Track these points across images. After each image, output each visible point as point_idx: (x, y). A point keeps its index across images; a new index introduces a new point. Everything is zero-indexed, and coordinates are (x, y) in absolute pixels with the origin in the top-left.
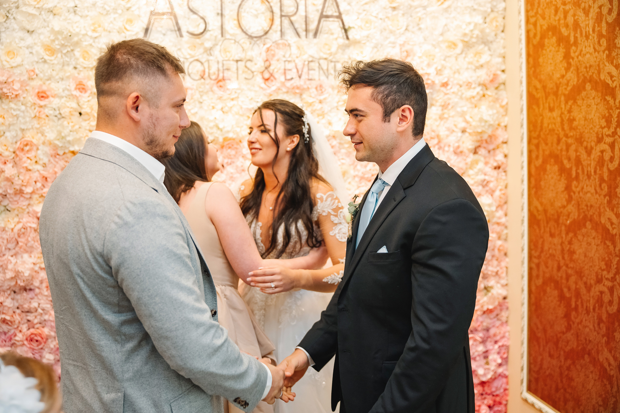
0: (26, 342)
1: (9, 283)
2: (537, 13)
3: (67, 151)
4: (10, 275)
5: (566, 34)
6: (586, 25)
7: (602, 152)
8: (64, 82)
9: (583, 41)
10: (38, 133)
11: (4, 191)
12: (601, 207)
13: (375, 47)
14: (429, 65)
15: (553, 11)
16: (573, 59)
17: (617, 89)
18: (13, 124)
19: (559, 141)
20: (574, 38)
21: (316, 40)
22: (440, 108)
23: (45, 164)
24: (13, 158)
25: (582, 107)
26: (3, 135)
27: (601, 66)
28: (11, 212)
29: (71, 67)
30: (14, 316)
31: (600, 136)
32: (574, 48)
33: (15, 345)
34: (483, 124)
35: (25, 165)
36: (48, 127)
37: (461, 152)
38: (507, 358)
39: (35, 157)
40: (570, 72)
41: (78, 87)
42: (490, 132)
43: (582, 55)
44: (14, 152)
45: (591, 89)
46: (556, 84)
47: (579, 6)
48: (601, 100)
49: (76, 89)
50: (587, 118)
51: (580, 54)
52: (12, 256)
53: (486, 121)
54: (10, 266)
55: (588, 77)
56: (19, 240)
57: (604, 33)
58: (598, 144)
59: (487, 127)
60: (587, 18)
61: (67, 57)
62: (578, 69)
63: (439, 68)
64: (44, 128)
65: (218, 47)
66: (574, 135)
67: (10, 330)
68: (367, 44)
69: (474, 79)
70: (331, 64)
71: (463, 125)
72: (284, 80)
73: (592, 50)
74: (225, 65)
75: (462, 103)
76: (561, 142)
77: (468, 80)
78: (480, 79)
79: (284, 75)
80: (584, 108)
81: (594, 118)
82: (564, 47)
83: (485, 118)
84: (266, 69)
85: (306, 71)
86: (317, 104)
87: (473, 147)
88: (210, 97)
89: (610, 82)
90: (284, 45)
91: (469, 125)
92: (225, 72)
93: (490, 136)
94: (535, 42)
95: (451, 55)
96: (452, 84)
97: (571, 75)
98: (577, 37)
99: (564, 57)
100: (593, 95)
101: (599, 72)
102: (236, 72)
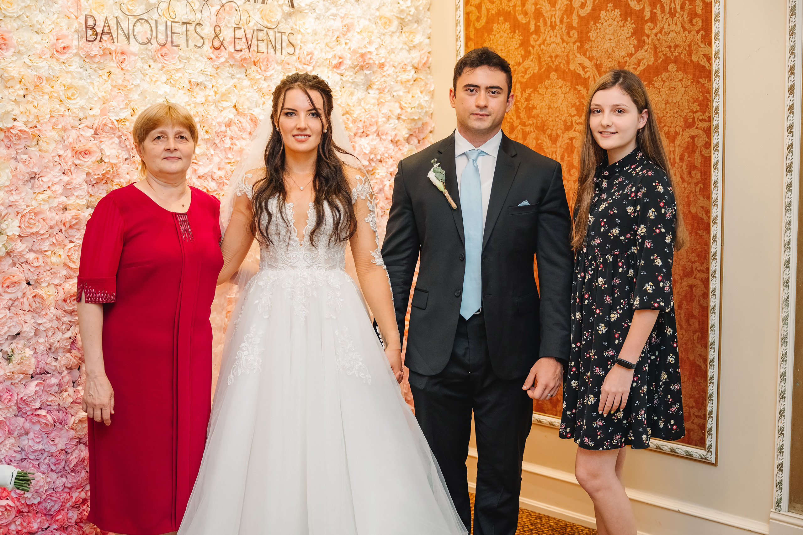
5: (524, 22)
6: (552, 16)
7: (571, 139)
9: (547, 30)
13: (317, 18)
14: (370, 43)
16: (533, 47)
17: (590, 79)
20: (535, 27)
21: (262, 7)
22: (377, 92)
25: (545, 96)
27: (571, 57)
31: (569, 124)
32: (534, 36)
34: (420, 111)
37: (398, 141)
40: (529, 60)
42: (424, 120)
43: (545, 45)
45: (557, 79)
48: (570, 89)
50: (552, 106)
51: (543, 43)
53: (423, 108)
55: (553, 67)
57: (575, 24)
58: (566, 132)
59: (423, 114)
60: (553, 9)
62: (540, 58)
63: (376, 47)
66: (533, 123)
68: (310, 14)
69: (409, 60)
70: (278, 35)
71: (399, 111)
72: (233, 50)
73: (559, 40)
74: (174, 28)
75: (398, 87)
76: (516, 130)
77: (403, 62)
78: (414, 62)
79: (233, 44)
80: (547, 96)
81: (561, 106)
82: (521, 35)
83: (423, 104)
84: (217, 36)
85: (254, 41)
86: (262, 82)
87: (407, 135)
88: (152, 67)
89: (582, 73)
90: (231, 8)
91: (404, 111)
92: (175, 37)
93: (423, 124)
94: (478, 25)
95: (386, 32)
96: (388, 65)
97: (531, 63)
98: (539, 26)
99: (521, 45)
100: (560, 85)
101: (568, 63)
102: (184, 37)
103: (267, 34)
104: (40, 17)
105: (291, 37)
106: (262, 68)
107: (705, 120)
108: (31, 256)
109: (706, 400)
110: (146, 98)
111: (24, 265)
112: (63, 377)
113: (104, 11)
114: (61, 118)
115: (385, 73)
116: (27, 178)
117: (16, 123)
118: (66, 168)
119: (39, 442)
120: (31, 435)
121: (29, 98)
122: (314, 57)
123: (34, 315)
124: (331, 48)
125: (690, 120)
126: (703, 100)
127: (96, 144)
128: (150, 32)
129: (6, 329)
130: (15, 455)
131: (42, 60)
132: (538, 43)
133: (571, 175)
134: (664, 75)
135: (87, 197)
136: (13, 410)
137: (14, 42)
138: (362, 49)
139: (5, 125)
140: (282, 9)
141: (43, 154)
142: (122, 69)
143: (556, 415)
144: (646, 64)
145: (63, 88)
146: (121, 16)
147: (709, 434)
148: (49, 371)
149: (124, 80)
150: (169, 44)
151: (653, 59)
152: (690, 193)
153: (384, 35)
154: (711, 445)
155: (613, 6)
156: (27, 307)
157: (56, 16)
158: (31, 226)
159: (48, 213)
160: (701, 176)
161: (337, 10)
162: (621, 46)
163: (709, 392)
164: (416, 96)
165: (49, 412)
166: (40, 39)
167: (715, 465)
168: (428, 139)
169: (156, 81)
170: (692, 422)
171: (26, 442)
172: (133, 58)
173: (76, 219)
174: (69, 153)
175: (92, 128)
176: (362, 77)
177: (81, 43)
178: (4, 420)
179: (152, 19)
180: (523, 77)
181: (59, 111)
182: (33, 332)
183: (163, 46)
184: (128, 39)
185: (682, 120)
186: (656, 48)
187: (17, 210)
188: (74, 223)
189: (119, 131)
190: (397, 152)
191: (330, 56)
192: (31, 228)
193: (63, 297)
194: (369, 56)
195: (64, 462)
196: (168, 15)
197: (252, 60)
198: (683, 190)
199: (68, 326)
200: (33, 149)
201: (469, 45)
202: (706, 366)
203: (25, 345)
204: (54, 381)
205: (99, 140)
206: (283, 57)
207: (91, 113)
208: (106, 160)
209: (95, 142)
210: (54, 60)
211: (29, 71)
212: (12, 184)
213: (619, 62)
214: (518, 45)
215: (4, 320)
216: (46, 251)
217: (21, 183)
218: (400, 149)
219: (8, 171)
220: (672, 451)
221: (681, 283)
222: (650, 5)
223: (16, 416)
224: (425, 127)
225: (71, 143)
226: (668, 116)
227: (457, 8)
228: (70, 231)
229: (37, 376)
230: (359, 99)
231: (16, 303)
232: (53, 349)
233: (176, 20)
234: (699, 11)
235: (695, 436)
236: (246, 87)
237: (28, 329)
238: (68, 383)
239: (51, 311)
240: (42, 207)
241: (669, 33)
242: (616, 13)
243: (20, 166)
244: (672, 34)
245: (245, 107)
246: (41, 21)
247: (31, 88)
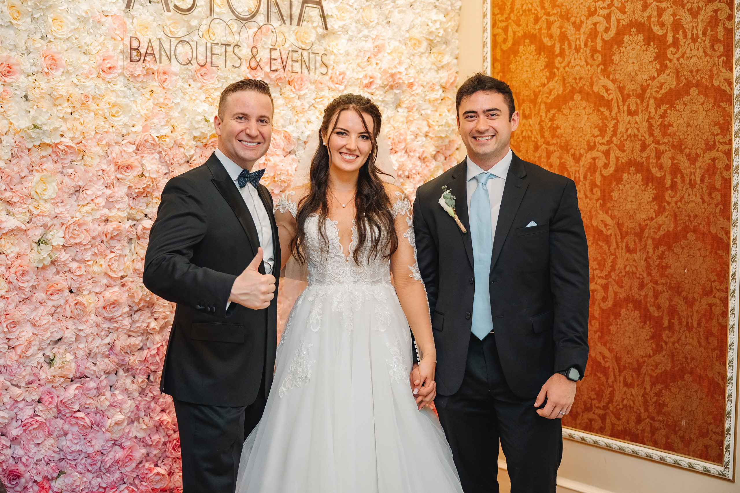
2: (508, 18)
5: (549, 44)
6: (577, 39)
7: (594, 159)
8: (32, 55)
9: (571, 53)
12: (593, 210)
13: (350, 40)
14: (400, 63)
15: (532, 20)
16: (558, 69)
17: (613, 101)
19: (537, 148)
20: (560, 50)
21: (298, 28)
22: (406, 110)
25: (569, 116)
27: (595, 79)
31: (592, 144)
32: (559, 58)
40: (554, 82)
43: (570, 67)
45: (581, 100)
46: (534, 92)
47: (568, 20)
48: (593, 110)
49: (46, 65)
50: (576, 126)
51: (568, 65)
55: (578, 88)
57: (599, 48)
58: (589, 152)
59: (450, 132)
60: (578, 32)
62: (564, 79)
63: (406, 67)
66: (557, 143)
68: (342, 35)
69: (437, 80)
70: (312, 56)
71: (426, 129)
72: (269, 71)
73: (583, 63)
74: (213, 49)
75: (426, 105)
76: (540, 149)
77: (431, 81)
78: (442, 81)
79: (269, 65)
80: (571, 117)
81: (585, 127)
82: (547, 57)
84: (254, 57)
85: (289, 62)
86: (296, 100)
87: (434, 153)
88: (192, 86)
89: (605, 95)
90: (268, 30)
91: (431, 129)
92: (213, 58)
93: (450, 142)
94: (505, 47)
95: (415, 53)
96: (417, 84)
97: (555, 84)
98: (564, 49)
99: (546, 67)
100: (584, 106)
101: (592, 85)
102: (223, 57)
103: (302, 55)
104: (88, 39)
105: (325, 57)
106: (297, 87)
107: (725, 143)
108: (74, 265)
109: (724, 417)
110: (186, 115)
111: (67, 274)
112: (101, 381)
113: (148, 33)
114: (105, 135)
115: (413, 93)
116: (72, 191)
117: (63, 139)
118: (109, 182)
119: (77, 443)
120: (70, 436)
121: (76, 115)
122: (346, 77)
123: (76, 321)
124: (362, 68)
125: (711, 143)
126: (724, 124)
127: (137, 159)
128: (190, 53)
129: (49, 334)
130: (54, 455)
131: (88, 79)
132: (563, 65)
133: (593, 194)
134: (686, 99)
135: (128, 210)
136: (53, 412)
137: (63, 62)
138: (392, 69)
139: (53, 141)
140: (316, 31)
141: (88, 169)
142: (164, 88)
143: (575, 428)
144: (668, 87)
145: (108, 106)
146: (164, 38)
147: (726, 451)
148: (88, 376)
149: (166, 98)
150: (208, 65)
151: (675, 83)
152: (710, 214)
153: (413, 55)
154: (728, 462)
155: (637, 31)
156: (69, 314)
157: (103, 38)
158: (75, 236)
159: (91, 224)
160: (721, 198)
161: (369, 32)
162: (644, 69)
163: (727, 409)
164: (444, 115)
165: (87, 414)
166: (87, 60)
167: (733, 481)
168: (455, 156)
169: (195, 100)
170: (710, 439)
171: (64, 443)
172: (174, 78)
173: (117, 230)
174: (112, 168)
175: (134, 144)
176: (392, 96)
177: (125, 63)
178: (44, 421)
179: (193, 41)
180: (548, 98)
181: (103, 127)
182: (74, 337)
183: (203, 66)
184: (170, 60)
185: (703, 142)
186: (678, 72)
187: (62, 221)
188: (115, 234)
189: (160, 147)
190: (424, 168)
191: (361, 76)
192: (75, 238)
193: (103, 305)
194: (398, 76)
195: (100, 463)
196: (207, 37)
197: (287, 79)
198: (703, 210)
199: (107, 333)
200: (78, 163)
201: (495, 65)
202: (725, 383)
203: (66, 350)
204: (92, 384)
205: (140, 155)
206: (316, 76)
207: (134, 129)
208: (147, 175)
209: (137, 157)
210: (100, 79)
211: (77, 90)
212: (58, 197)
213: (642, 85)
214: (543, 67)
215: (47, 326)
216: (88, 261)
217: (66, 195)
218: (427, 166)
219: (54, 184)
220: (689, 467)
221: (700, 302)
222: (673, 30)
223: (56, 417)
224: (452, 145)
225: (114, 158)
226: (689, 138)
227: (484, 30)
228: (111, 241)
229: (77, 380)
230: (388, 117)
231: (59, 310)
232: (92, 354)
233: (215, 42)
234: (720, 37)
235: (713, 453)
236: (281, 106)
237: (69, 335)
238: (105, 387)
239: (92, 318)
240: (86, 219)
241: (691, 58)
242: (639, 38)
243: (66, 179)
244: (694, 59)
245: (280, 124)
246: (89, 43)
247: (78, 106)
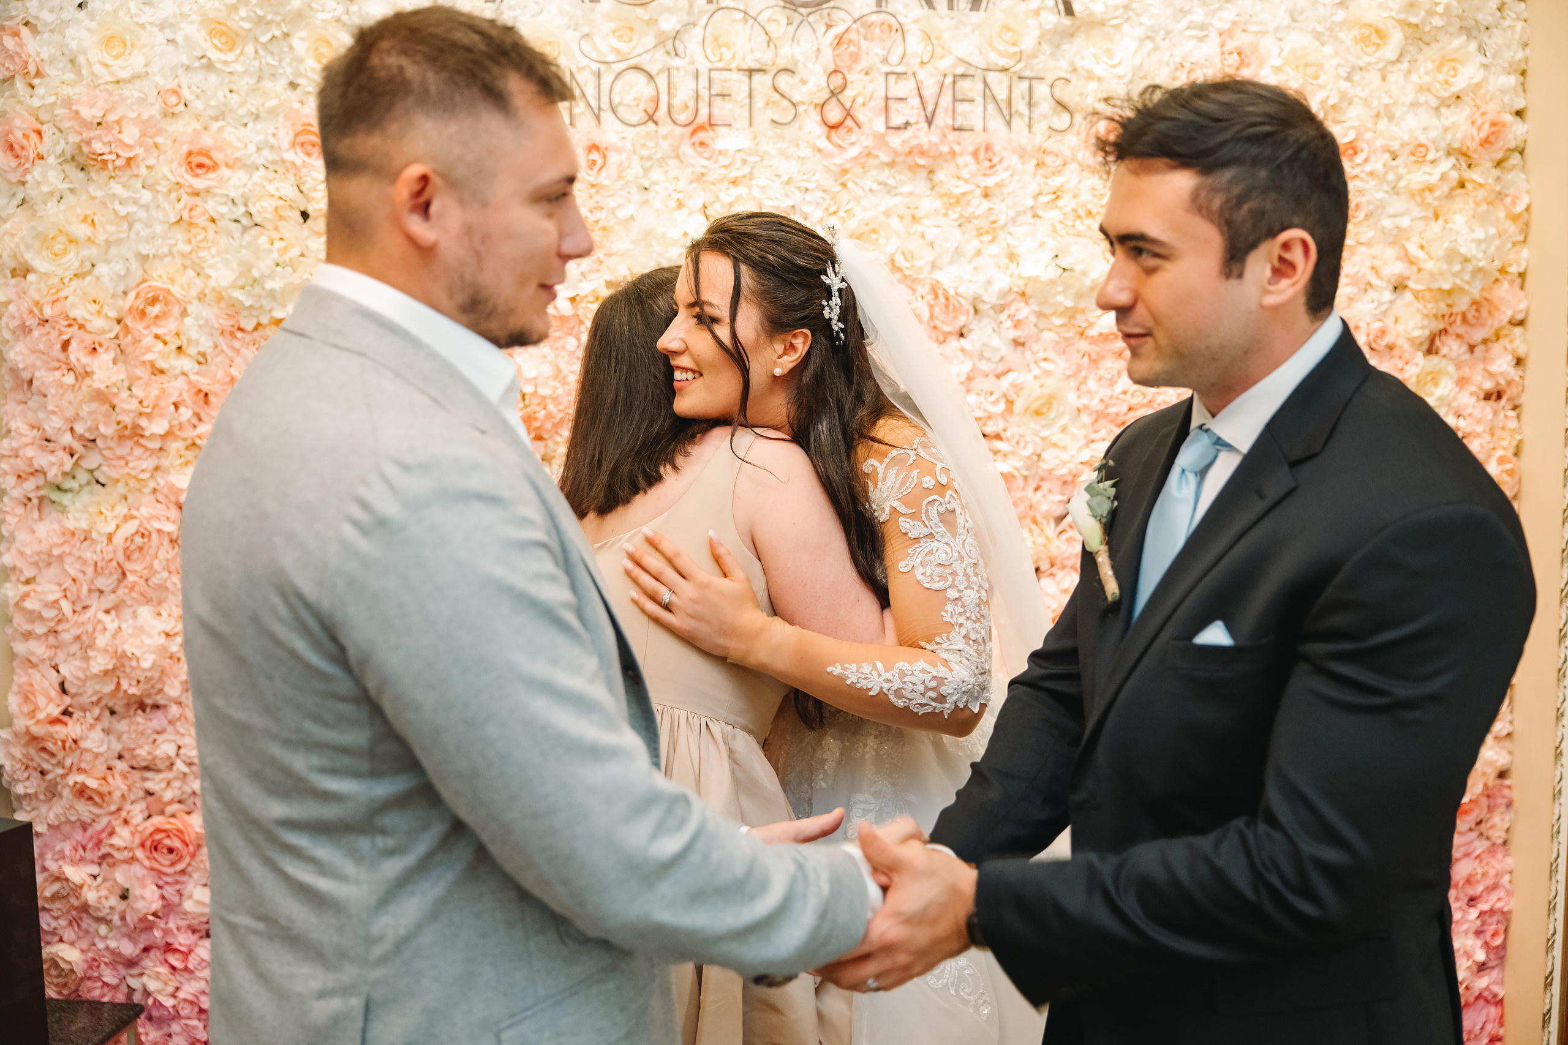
0: (140, 854)
1: (97, 687)
3: (264, 320)
4: (100, 663)
8: (260, 125)
10: (185, 267)
11: (90, 430)
13: (1148, 38)
18: (119, 242)
21: (976, 17)
23: (203, 355)
24: (117, 337)
26: (89, 273)
28: (108, 488)
29: (283, 82)
30: (110, 779)
33: (110, 860)
34: (1457, 267)
35: (149, 357)
36: (214, 250)
37: (1391, 347)
38: (1503, 946)
39: (177, 334)
41: (300, 139)
42: (1475, 292)
44: (119, 322)
49: (293, 145)
52: (107, 612)
53: (1467, 260)
54: (102, 640)
56: (128, 566)
59: (1467, 277)
61: (272, 54)
63: (1331, 102)
64: (202, 254)
65: (698, 31)
67: (98, 816)
68: (1126, 27)
69: (1434, 134)
70: (1019, 84)
71: (1399, 268)
72: (882, 128)
74: (715, 83)
75: (1397, 205)
77: (1416, 138)
78: (1451, 137)
79: (881, 114)
83: (1463, 250)
84: (834, 95)
85: (946, 104)
86: (974, 201)
87: (1426, 333)
88: (670, 175)
90: (886, 28)
91: (1415, 268)
95: (1369, 64)
96: (1366, 148)
102: (743, 102)
103: (987, 84)
105: (1065, 89)
106: (975, 168)
128: (652, 96)
140: (1040, 24)
142: (589, 183)
153: (1362, 68)
161: (1208, 13)
172: (615, 158)
184: (598, 118)
206: (1036, 137)
224: (1484, 312)
